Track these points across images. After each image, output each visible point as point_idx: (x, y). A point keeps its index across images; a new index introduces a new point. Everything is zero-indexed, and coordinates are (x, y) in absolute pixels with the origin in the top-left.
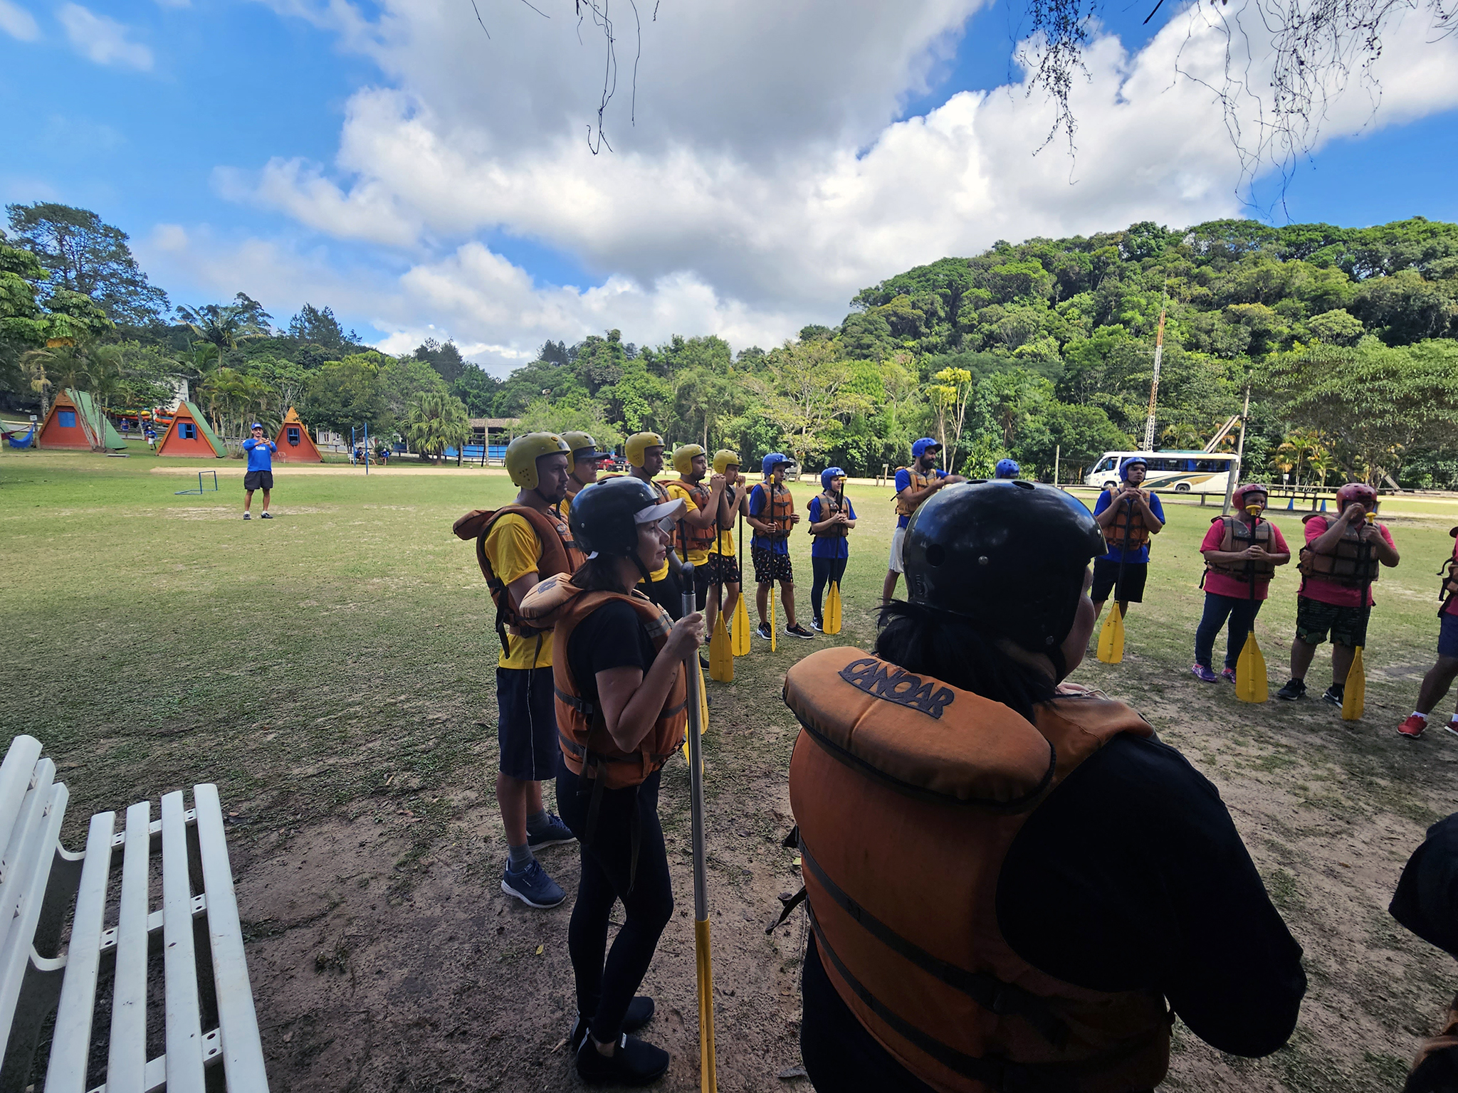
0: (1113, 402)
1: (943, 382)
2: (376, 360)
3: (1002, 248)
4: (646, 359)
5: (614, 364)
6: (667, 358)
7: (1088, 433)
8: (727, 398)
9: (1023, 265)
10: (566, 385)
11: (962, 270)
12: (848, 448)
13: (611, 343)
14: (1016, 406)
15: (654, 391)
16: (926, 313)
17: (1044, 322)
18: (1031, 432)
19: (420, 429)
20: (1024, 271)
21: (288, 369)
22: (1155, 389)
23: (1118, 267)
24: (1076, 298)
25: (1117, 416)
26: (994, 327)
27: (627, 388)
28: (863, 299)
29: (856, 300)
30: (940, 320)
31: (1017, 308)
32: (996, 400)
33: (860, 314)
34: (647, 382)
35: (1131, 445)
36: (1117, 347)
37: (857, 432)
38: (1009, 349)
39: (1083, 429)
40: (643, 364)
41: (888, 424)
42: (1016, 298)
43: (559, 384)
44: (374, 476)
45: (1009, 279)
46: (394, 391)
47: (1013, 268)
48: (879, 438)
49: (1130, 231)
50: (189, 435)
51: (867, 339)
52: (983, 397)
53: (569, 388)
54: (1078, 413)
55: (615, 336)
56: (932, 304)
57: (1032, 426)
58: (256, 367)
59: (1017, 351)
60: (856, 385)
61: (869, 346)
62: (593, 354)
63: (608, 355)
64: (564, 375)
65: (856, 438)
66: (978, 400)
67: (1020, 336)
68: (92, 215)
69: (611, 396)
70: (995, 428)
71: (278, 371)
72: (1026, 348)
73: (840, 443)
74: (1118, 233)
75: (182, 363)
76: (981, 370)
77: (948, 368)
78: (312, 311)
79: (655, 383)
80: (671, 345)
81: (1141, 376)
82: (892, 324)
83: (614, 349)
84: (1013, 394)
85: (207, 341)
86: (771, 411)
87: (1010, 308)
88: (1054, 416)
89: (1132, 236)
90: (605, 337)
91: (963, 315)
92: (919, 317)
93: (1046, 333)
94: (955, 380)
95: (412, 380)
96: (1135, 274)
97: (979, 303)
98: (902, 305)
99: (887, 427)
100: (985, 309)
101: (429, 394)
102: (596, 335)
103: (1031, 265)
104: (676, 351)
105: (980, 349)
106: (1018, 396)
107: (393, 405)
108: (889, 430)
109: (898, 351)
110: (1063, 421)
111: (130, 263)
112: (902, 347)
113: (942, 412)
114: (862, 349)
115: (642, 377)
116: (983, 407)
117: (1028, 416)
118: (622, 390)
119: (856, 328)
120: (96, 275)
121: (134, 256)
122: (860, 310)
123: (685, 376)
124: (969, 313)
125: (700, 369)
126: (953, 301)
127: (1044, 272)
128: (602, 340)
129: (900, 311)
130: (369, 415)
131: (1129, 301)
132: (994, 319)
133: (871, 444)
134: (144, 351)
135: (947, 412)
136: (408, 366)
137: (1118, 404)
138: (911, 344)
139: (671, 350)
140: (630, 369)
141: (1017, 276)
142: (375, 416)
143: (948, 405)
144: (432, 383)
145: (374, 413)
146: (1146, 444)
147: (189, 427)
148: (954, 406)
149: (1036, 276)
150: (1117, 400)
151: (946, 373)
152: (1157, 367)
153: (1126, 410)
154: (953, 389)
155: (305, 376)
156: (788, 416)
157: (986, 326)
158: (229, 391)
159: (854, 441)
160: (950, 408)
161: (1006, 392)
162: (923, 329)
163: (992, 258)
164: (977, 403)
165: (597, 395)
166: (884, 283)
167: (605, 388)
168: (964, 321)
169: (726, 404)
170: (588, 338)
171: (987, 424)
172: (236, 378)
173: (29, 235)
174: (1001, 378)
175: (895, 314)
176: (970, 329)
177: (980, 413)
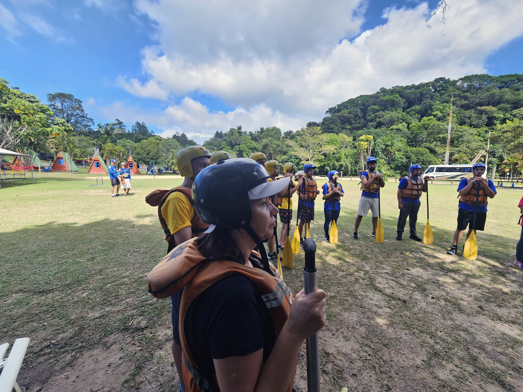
0: (431, 146)
1: (362, 140)
2: (158, 139)
3: (383, 91)
4: (251, 135)
5: (239, 137)
6: (258, 135)
7: (421, 158)
8: (280, 148)
9: (392, 96)
10: (223, 146)
11: (368, 99)
12: (325, 166)
13: (239, 131)
14: (392, 149)
15: (254, 147)
16: (354, 115)
17: (401, 117)
18: (398, 158)
19: (173, 163)
20: (392, 98)
21: (130, 143)
22: (448, 141)
23: (430, 95)
24: (413, 108)
25: (432, 151)
26: (381, 120)
27: (244, 146)
28: (330, 112)
29: (327, 112)
30: (360, 117)
31: (390, 112)
32: (383, 147)
33: (329, 117)
34: (251, 144)
35: (439, 163)
36: (432, 125)
37: (329, 160)
38: (387, 128)
39: (419, 157)
40: (250, 137)
41: (341, 157)
42: (389, 109)
43: (220, 145)
44: (156, 179)
45: (387, 101)
46: (164, 149)
47: (387, 97)
48: (338, 162)
49: (435, 81)
50: (98, 166)
51: (332, 126)
52: (378, 145)
53: (224, 147)
54: (417, 151)
55: (240, 128)
56: (356, 112)
57: (398, 156)
58: (120, 143)
59: (390, 128)
60: (328, 142)
61: (332, 129)
62: (232, 135)
63: (237, 135)
64: (222, 142)
65: (328, 162)
66: (376, 147)
67: (392, 122)
68: (72, 95)
69: (238, 149)
70: (383, 157)
71: (127, 144)
72: (394, 127)
73: (322, 164)
74: (430, 82)
75: (97, 142)
76: (377, 136)
77: (364, 135)
78: (138, 124)
79: (254, 144)
80: (260, 130)
81: (442, 136)
82: (341, 120)
83: (240, 133)
84: (391, 144)
85: (104, 134)
86: (297, 153)
87: (387, 112)
88: (407, 152)
89: (436, 83)
90: (236, 128)
91: (369, 116)
92: (352, 117)
93: (402, 121)
94: (367, 139)
95: (170, 145)
96: (437, 97)
97: (375, 111)
98: (345, 113)
99: (340, 158)
100: (377, 113)
101: (176, 150)
102: (233, 128)
103: (395, 96)
104: (261, 132)
105: (376, 128)
106: (392, 145)
107: (164, 154)
108: (341, 159)
109: (344, 130)
110: (411, 154)
111: (82, 110)
112: (345, 129)
113: (362, 152)
114: (330, 129)
115: (249, 142)
116: (378, 149)
117: (396, 152)
118: (242, 147)
119: (327, 122)
120: (72, 115)
121: (84, 108)
122: (329, 115)
123: (265, 141)
124: (371, 115)
125: (270, 138)
126: (365, 111)
127: (400, 98)
128: (235, 130)
129: (344, 115)
130: (156, 158)
131: (436, 108)
132: (381, 117)
133: (334, 164)
134: (85, 138)
135: (364, 152)
136: (169, 141)
137: (433, 147)
138: (349, 127)
139: (260, 132)
140: (245, 140)
141: (390, 100)
142: (158, 158)
143: (364, 149)
144: (177, 146)
145: (157, 157)
146: (446, 162)
147: (98, 163)
148: (367, 149)
149: (397, 100)
150: (432, 146)
151: (363, 137)
152: (449, 132)
153: (436, 149)
154: (366, 143)
155: (135, 145)
156: (304, 154)
157: (378, 120)
158: (111, 151)
159: (328, 163)
160: (365, 150)
161: (388, 143)
162: (353, 121)
163: (380, 94)
164: (376, 148)
165: (233, 149)
166: (338, 105)
167: (236, 146)
168: (369, 118)
169: (280, 151)
170: (230, 129)
171: (380, 156)
172: (113, 146)
173: (53, 103)
174: (385, 138)
175: (342, 116)
176: (372, 121)
177: (377, 152)
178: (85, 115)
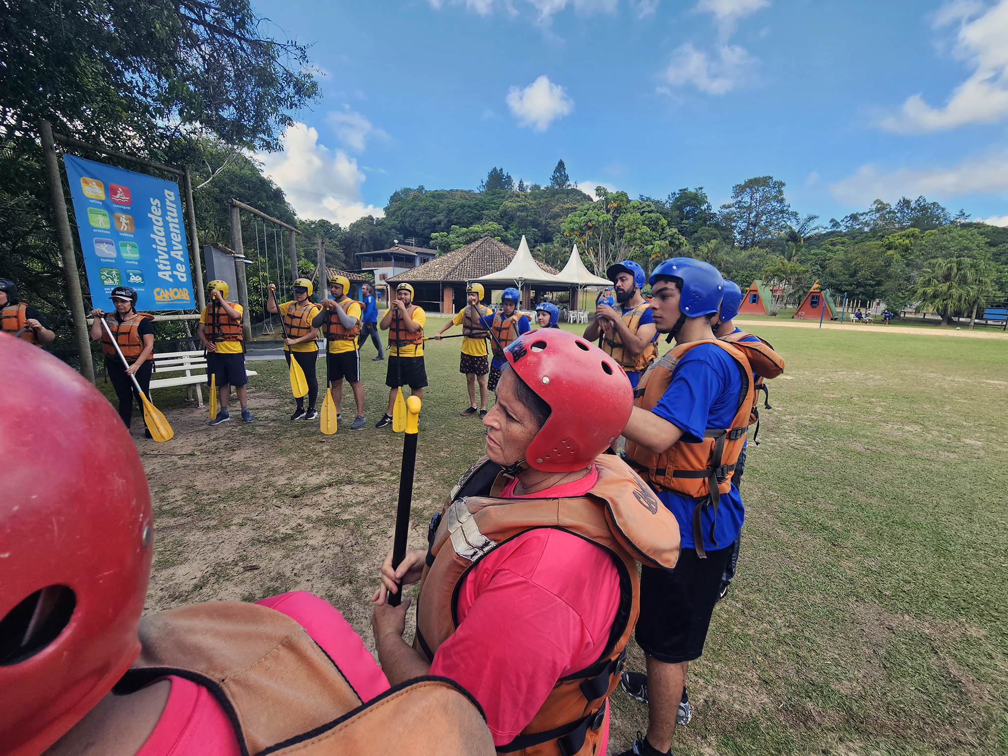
50: (754, 301)
68: (770, 178)
107: (915, 273)
121: (785, 195)
147: (755, 296)
178: (785, 208)
